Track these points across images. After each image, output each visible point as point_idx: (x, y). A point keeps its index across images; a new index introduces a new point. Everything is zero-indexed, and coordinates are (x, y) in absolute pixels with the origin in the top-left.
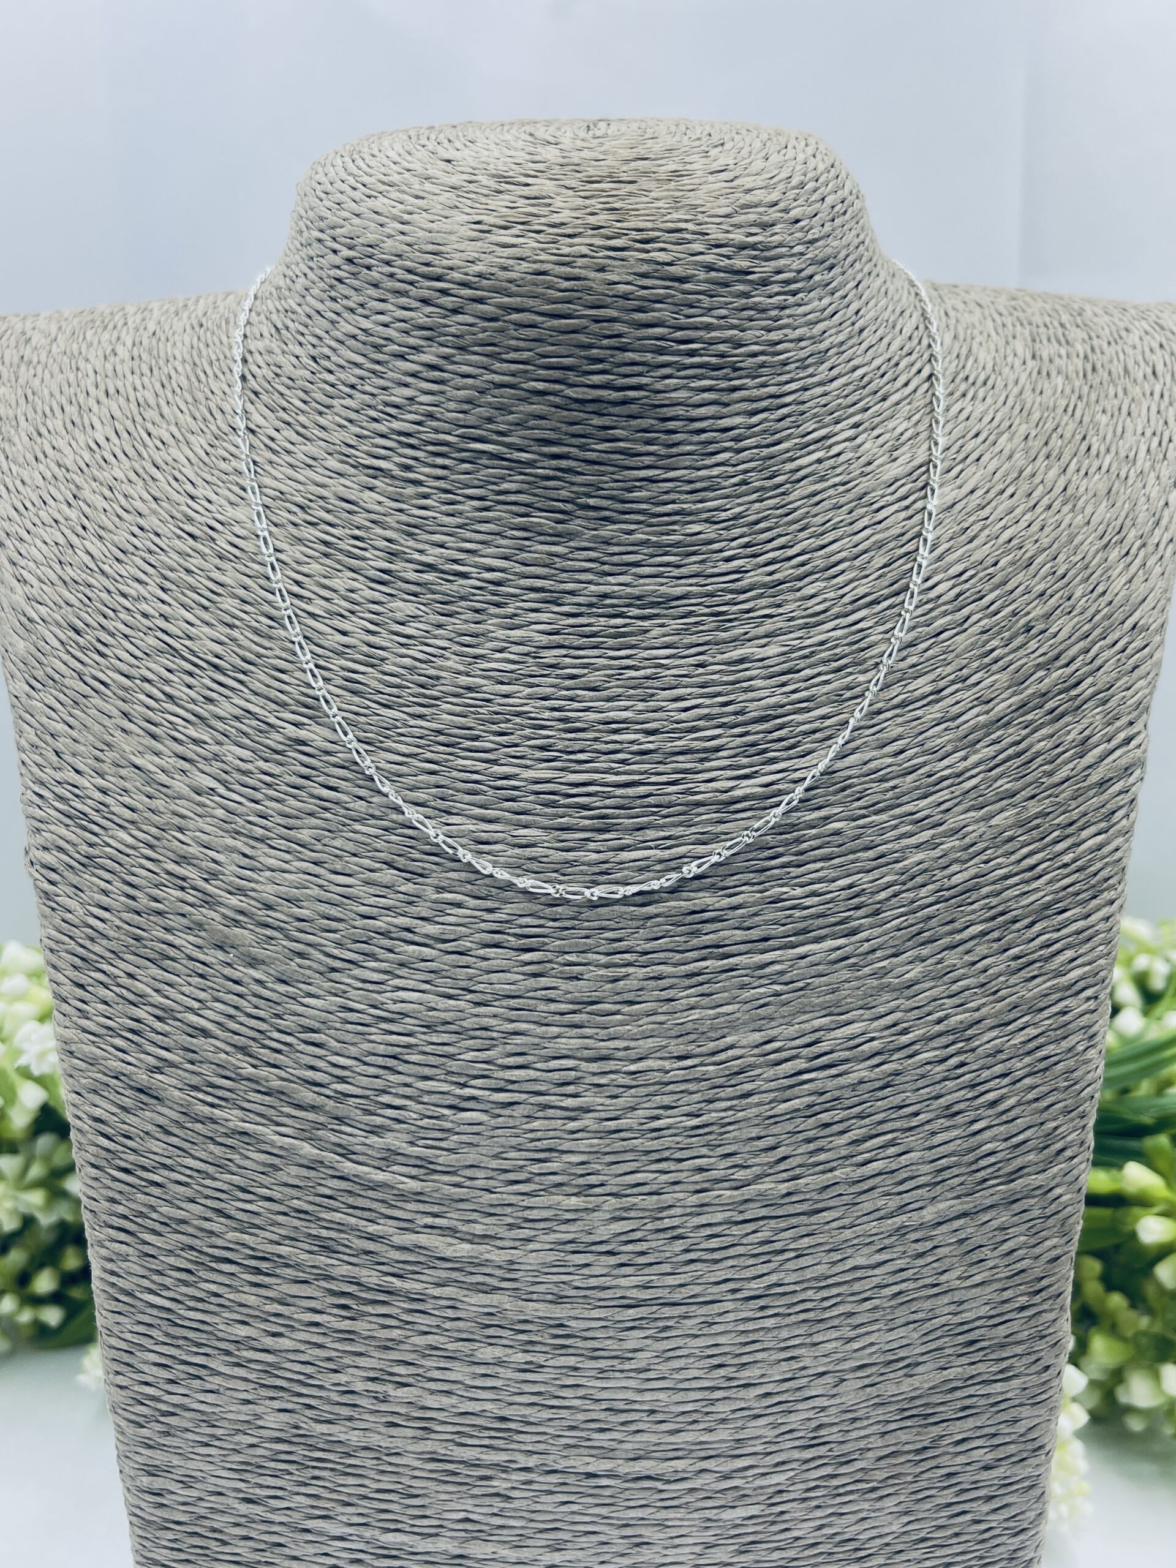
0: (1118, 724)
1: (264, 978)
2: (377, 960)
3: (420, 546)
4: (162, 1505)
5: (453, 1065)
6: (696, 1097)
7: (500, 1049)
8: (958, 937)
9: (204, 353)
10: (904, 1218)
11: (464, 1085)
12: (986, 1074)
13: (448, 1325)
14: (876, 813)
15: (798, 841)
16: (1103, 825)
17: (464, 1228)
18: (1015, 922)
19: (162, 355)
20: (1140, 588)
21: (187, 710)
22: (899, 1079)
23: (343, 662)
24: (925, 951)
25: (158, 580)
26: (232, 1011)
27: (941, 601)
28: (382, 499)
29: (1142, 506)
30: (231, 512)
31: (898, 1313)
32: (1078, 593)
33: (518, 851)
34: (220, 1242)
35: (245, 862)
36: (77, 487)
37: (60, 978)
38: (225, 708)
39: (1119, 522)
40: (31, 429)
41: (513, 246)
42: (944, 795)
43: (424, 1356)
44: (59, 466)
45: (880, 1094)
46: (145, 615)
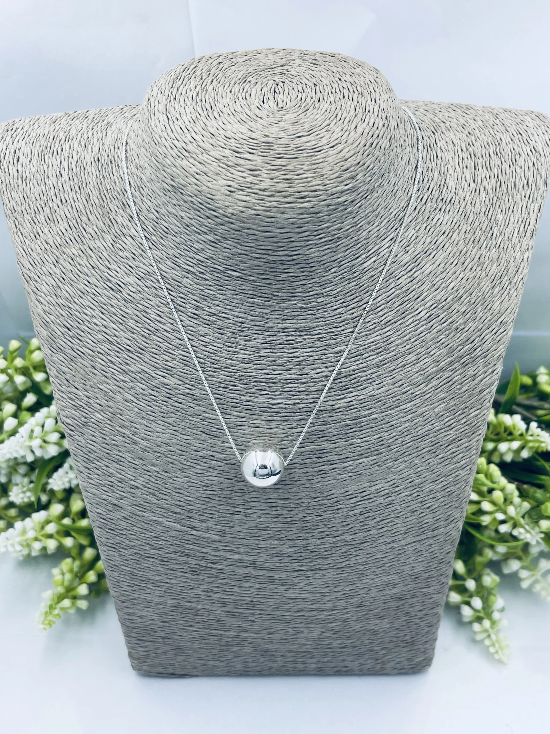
0: (489, 366)
1: (158, 470)
2: (200, 466)
3: (209, 305)
4: (133, 623)
5: (231, 501)
6: (321, 510)
7: (248, 496)
8: (419, 453)
9: (103, 183)
10: (394, 544)
11: (235, 507)
12: (426, 498)
13: (231, 577)
14: (391, 410)
15: (360, 423)
16: (479, 407)
17: (236, 550)
18: (442, 445)
19: (84, 180)
20: (506, 304)
21: (118, 367)
22: (394, 502)
23: (180, 352)
24: (406, 459)
25: (100, 309)
26: (148, 481)
27: (421, 320)
28: (192, 283)
29: (512, 264)
30: (127, 279)
31: (391, 571)
32: (479, 310)
33: (253, 429)
34: (148, 552)
35: (148, 429)
36: (58, 257)
37: (80, 465)
38: (133, 368)
39: (500, 274)
40: (30, 218)
41: (245, 201)
42: (418, 401)
43: (223, 585)
44: (47, 243)
45: (387, 507)
46: (97, 325)
